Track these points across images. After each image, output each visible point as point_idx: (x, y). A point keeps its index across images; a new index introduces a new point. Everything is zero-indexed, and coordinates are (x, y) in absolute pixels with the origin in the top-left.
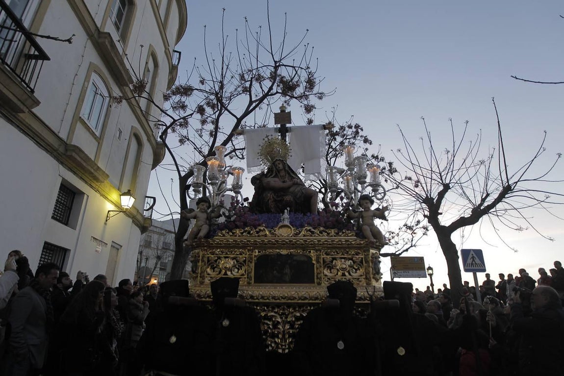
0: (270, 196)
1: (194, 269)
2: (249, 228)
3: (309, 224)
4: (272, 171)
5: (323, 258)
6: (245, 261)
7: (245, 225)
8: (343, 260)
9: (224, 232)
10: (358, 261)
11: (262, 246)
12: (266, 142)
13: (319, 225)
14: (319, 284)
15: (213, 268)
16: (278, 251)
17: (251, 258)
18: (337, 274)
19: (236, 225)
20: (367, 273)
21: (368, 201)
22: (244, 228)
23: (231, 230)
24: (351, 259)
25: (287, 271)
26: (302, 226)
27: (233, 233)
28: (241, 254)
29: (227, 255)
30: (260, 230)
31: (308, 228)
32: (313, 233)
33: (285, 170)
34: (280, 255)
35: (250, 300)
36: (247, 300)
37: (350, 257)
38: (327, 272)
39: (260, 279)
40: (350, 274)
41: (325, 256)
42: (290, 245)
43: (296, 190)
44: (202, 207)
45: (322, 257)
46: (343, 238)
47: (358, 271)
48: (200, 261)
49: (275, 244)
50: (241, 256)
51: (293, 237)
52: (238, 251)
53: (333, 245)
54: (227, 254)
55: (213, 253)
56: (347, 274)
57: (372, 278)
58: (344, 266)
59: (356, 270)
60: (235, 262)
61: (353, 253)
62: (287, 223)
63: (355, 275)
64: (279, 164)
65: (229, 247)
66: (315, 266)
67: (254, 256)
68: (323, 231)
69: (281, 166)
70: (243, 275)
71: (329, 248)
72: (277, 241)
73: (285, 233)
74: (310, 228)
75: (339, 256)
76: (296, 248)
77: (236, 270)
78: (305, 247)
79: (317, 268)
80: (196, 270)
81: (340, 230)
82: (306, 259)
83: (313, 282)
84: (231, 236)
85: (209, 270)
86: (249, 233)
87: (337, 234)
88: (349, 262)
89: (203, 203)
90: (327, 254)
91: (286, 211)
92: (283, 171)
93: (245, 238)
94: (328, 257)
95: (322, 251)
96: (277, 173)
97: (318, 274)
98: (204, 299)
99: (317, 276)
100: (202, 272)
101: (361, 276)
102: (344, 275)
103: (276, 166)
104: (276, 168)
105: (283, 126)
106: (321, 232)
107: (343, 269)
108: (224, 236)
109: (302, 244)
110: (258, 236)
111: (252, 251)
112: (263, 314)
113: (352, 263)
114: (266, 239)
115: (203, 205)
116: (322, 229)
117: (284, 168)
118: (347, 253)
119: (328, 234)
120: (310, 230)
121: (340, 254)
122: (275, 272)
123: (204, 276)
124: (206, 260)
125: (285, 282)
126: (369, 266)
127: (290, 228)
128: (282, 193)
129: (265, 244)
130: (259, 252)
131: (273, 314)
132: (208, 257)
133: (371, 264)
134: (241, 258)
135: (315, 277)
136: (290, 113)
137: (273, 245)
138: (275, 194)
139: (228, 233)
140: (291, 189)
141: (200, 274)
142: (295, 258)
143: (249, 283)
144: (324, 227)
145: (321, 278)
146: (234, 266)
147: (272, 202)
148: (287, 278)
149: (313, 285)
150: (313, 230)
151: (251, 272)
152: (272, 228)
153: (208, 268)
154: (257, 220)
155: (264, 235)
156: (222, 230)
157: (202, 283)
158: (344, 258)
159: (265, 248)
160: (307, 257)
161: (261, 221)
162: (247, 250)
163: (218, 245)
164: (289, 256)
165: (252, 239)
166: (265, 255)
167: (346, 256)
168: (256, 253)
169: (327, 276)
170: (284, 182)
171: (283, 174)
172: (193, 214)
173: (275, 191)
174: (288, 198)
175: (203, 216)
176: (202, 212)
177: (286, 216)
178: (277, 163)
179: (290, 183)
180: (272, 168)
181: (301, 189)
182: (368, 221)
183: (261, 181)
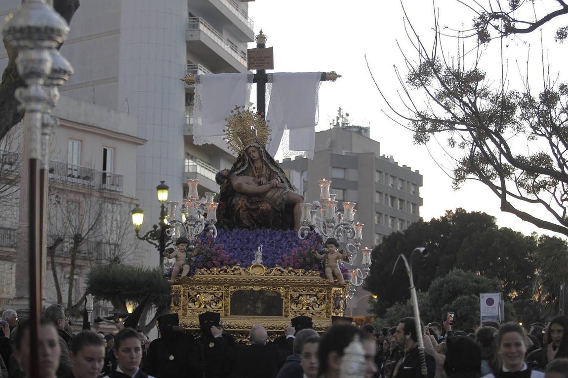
0: (240, 202)
1: (177, 303)
2: (225, 267)
3: (280, 265)
4: (244, 160)
5: (291, 294)
6: (222, 296)
7: (222, 264)
8: (308, 296)
9: (202, 270)
10: (321, 297)
11: (237, 283)
12: (235, 115)
13: (288, 265)
14: (286, 316)
15: (194, 302)
16: (251, 287)
17: (228, 294)
18: (302, 308)
19: (214, 264)
20: (328, 308)
21: (333, 245)
22: (220, 267)
23: (209, 269)
24: (316, 296)
25: (259, 305)
26: (273, 266)
27: (211, 272)
28: (218, 290)
29: (206, 291)
30: (236, 269)
31: (278, 268)
32: (282, 272)
33: (262, 160)
34: (252, 291)
35: (228, 329)
36: (225, 329)
37: (315, 293)
38: (293, 307)
39: (235, 312)
40: (313, 309)
41: (292, 292)
42: (262, 283)
43: (275, 196)
44: (182, 248)
45: (290, 293)
46: (308, 278)
47: (320, 306)
48: (182, 296)
49: (249, 282)
50: (218, 292)
51: (265, 276)
52: (215, 287)
53: (300, 284)
54: (205, 290)
55: (193, 289)
56: (310, 308)
57: (332, 312)
58: (309, 302)
59: (319, 305)
60: (214, 297)
61: (317, 290)
62: (259, 261)
63: (317, 309)
64: (254, 151)
65: (208, 283)
66: (284, 301)
67: (230, 292)
68: (292, 270)
69: (256, 155)
70: (220, 308)
71: (296, 286)
72: (250, 280)
73: (257, 271)
74: (280, 268)
75: (305, 292)
76: (268, 285)
77: (214, 304)
78: (275, 284)
79: (285, 303)
80: (178, 303)
81: (307, 270)
82: (276, 295)
83: (282, 315)
84: (209, 274)
85: (191, 304)
86: (225, 271)
87: (304, 273)
88: (313, 299)
89: (181, 244)
90: (295, 291)
91: (259, 248)
92: (259, 161)
93: (223, 276)
94: (295, 293)
95: (290, 288)
97: (286, 308)
98: (189, 328)
99: (285, 310)
100: (184, 306)
101: (323, 310)
102: (308, 309)
103: (249, 154)
104: (249, 157)
105: (261, 73)
106: (289, 272)
107: (308, 304)
108: (203, 274)
109: (273, 282)
110: (234, 275)
111: (228, 287)
112: (239, 340)
113: (316, 299)
114: (241, 278)
115: (183, 246)
116: (290, 269)
117: (261, 157)
118: (312, 290)
119: (296, 273)
120: (280, 270)
121: (306, 291)
122: (249, 306)
123: (186, 309)
124: (187, 294)
125: (258, 314)
126: (330, 302)
127: (263, 268)
128: (257, 199)
129: (240, 282)
130: (234, 288)
131: (247, 340)
132: (189, 292)
133: (332, 300)
134: (219, 294)
135: (283, 311)
136: (271, 50)
137: (247, 283)
138: (248, 201)
139: (207, 271)
140: (269, 194)
141: (183, 307)
142: (266, 294)
143: (226, 315)
144: (293, 267)
145: (288, 312)
146: (213, 300)
147: (245, 211)
148: (259, 312)
149: (281, 317)
150: (283, 270)
151: (227, 306)
152: (246, 267)
153: (189, 302)
154: (232, 258)
155: (239, 273)
156: (200, 268)
157: (184, 315)
158: (309, 295)
159: (240, 285)
160: (276, 292)
161: (236, 260)
162: (223, 286)
163: (198, 283)
164: (261, 292)
165: (228, 277)
166: (240, 292)
167: (311, 292)
168: (232, 289)
169: (293, 310)
170: (260, 184)
171: (258, 164)
172: (173, 254)
173: (249, 196)
174: (265, 206)
175: (183, 256)
176: (182, 252)
177: (259, 253)
178: (250, 150)
179: (268, 186)
180: (244, 155)
181: (281, 194)
182: (332, 263)
183: (229, 181)
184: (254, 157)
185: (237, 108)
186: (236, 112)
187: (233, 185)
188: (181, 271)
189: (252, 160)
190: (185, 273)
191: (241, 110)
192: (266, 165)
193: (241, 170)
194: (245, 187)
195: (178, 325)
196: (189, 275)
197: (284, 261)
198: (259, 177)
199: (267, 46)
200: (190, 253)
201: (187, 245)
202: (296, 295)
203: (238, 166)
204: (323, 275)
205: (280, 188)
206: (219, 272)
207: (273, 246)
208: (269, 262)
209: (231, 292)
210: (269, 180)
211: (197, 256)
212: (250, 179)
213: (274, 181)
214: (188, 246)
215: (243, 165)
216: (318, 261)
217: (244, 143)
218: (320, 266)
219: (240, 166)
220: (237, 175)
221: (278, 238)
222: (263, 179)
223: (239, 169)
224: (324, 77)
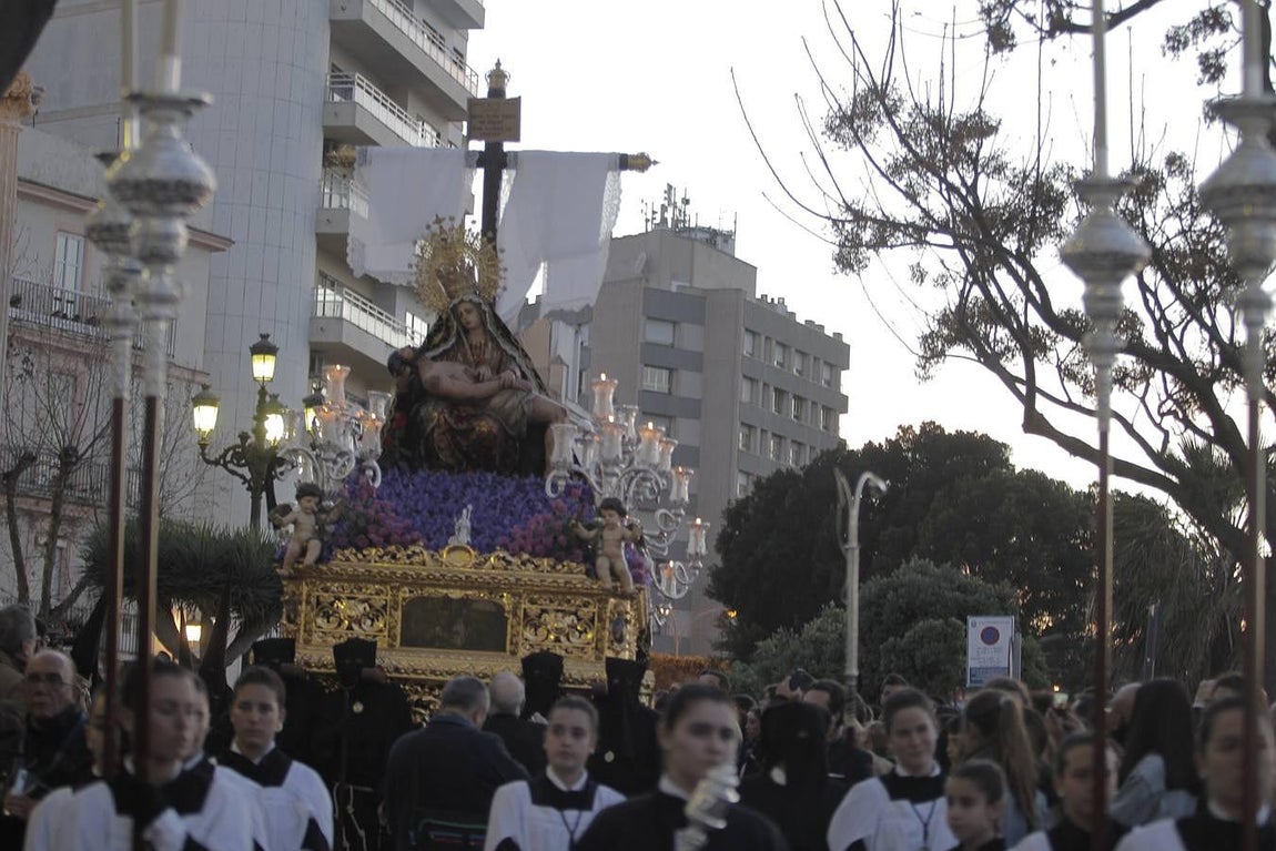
0: (434, 414)
1: (292, 616)
2: (393, 547)
3: (505, 547)
4: (448, 329)
5: (525, 610)
6: (384, 607)
7: (387, 540)
8: (560, 615)
9: (347, 552)
10: (586, 618)
11: (418, 582)
12: (434, 235)
13: (522, 549)
14: (513, 653)
15: (327, 616)
16: (445, 591)
17: (396, 603)
18: (547, 638)
19: (370, 541)
20: (599, 640)
21: (613, 512)
22: (384, 548)
23: (359, 550)
24: (575, 614)
25: (460, 627)
26: (490, 549)
27: (364, 556)
28: (377, 594)
29: (353, 595)
30: (415, 553)
31: (501, 554)
32: (509, 563)
33: (486, 331)
34: (446, 596)
35: (395, 675)
36: (388, 675)
37: (573, 609)
38: (529, 634)
39: (411, 640)
40: (569, 640)
41: (528, 605)
42: (468, 583)
43: (507, 406)
44: (308, 505)
45: (523, 606)
46: (561, 578)
47: (583, 636)
48: (304, 603)
49: (439, 580)
50: (377, 597)
51: (473, 570)
52: (372, 588)
53: (543, 588)
54: (352, 592)
55: (326, 590)
56: (563, 638)
57: (606, 649)
58: (561, 625)
59: (581, 633)
60: (368, 609)
61: (578, 603)
62: (463, 537)
63: (576, 641)
64: (468, 311)
65: (357, 580)
66: (509, 621)
67: (401, 599)
68: (529, 561)
69: (473, 319)
70: (381, 631)
71: (536, 592)
72: (443, 576)
73: (458, 559)
74: (505, 554)
75: (555, 606)
76: (479, 588)
77: (369, 622)
78: (494, 587)
79: (512, 627)
80: (295, 617)
81: (559, 560)
82: (494, 609)
83: (504, 650)
84: (360, 560)
85: (320, 621)
86: (394, 557)
87: (554, 567)
88: (570, 619)
89: (309, 498)
90: (533, 602)
91: (465, 511)
92: (481, 331)
93: (386, 566)
94: (534, 607)
95: (524, 596)
96: (462, 334)
97: (513, 636)
98: (315, 670)
99: (511, 641)
100: (306, 623)
101: (588, 644)
102: (557, 640)
103: (458, 318)
104: (460, 323)
105: (494, 148)
106: (524, 563)
107: (558, 630)
108: (347, 560)
109: (489, 583)
110: (411, 563)
111: (398, 589)
112: (415, 698)
113: (576, 621)
114: (425, 571)
115: (309, 501)
116: (525, 556)
117: (483, 323)
118: (569, 601)
119: (536, 566)
120: (504, 558)
121: (557, 603)
122: (438, 629)
123: (310, 630)
124: (313, 600)
125: (454, 646)
126: (604, 628)
127: (469, 552)
128: (470, 410)
129: (423, 579)
130: (411, 592)
131: (431, 698)
132: (318, 597)
133: (607, 625)
134: (379, 601)
135: (508, 642)
136: (517, 102)
137: (435, 582)
138: (451, 413)
139: (356, 555)
140: (496, 401)
141: (305, 626)
142: (475, 606)
143: (391, 646)
144: (531, 554)
145: (517, 644)
146: (366, 615)
147: (444, 434)
148: (459, 641)
149: (502, 654)
150: (509, 558)
151: (395, 627)
152: (437, 551)
153: (317, 615)
154: (408, 530)
155: (420, 561)
156: (343, 548)
157: (307, 642)
158: (562, 611)
159: (422, 586)
160: (495, 604)
161: (416, 534)
162: (389, 588)
163: (338, 577)
164: (465, 601)
165: (399, 568)
166: (422, 599)
167: (565, 607)
168: (405, 593)
169: (528, 640)
170: (477, 379)
171: (477, 338)
172: (290, 517)
173: (452, 402)
174: (485, 426)
175: (309, 522)
176: (307, 514)
177: (464, 522)
178: (462, 308)
179: (494, 384)
180: (448, 320)
181: (520, 402)
182: (610, 548)
183: (416, 370)
184: (468, 323)
185: (439, 221)
186: (435, 228)
187: (423, 381)
188: (304, 552)
189: (463, 327)
190: (310, 558)
191: (446, 225)
192: (493, 339)
193: (441, 350)
194: (447, 384)
195: (293, 661)
196: (319, 560)
197: (513, 540)
198: (478, 364)
199: (510, 94)
200: (323, 516)
201: (317, 499)
202: (534, 610)
203: (437, 340)
204: (592, 573)
205: (518, 389)
206: (381, 557)
207: (495, 508)
208: (483, 543)
209: (404, 599)
210: (498, 373)
211: (338, 522)
212: (459, 368)
213: (507, 375)
214: (320, 502)
215: (445, 340)
216: (582, 543)
217: (451, 296)
218: (587, 555)
219: (440, 342)
220: (434, 359)
221: (508, 492)
222: (485, 371)
223: (438, 346)
224: (625, 162)
